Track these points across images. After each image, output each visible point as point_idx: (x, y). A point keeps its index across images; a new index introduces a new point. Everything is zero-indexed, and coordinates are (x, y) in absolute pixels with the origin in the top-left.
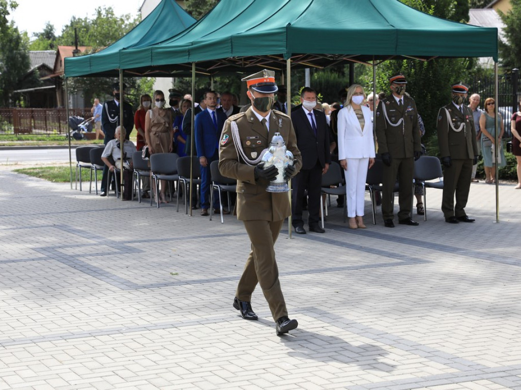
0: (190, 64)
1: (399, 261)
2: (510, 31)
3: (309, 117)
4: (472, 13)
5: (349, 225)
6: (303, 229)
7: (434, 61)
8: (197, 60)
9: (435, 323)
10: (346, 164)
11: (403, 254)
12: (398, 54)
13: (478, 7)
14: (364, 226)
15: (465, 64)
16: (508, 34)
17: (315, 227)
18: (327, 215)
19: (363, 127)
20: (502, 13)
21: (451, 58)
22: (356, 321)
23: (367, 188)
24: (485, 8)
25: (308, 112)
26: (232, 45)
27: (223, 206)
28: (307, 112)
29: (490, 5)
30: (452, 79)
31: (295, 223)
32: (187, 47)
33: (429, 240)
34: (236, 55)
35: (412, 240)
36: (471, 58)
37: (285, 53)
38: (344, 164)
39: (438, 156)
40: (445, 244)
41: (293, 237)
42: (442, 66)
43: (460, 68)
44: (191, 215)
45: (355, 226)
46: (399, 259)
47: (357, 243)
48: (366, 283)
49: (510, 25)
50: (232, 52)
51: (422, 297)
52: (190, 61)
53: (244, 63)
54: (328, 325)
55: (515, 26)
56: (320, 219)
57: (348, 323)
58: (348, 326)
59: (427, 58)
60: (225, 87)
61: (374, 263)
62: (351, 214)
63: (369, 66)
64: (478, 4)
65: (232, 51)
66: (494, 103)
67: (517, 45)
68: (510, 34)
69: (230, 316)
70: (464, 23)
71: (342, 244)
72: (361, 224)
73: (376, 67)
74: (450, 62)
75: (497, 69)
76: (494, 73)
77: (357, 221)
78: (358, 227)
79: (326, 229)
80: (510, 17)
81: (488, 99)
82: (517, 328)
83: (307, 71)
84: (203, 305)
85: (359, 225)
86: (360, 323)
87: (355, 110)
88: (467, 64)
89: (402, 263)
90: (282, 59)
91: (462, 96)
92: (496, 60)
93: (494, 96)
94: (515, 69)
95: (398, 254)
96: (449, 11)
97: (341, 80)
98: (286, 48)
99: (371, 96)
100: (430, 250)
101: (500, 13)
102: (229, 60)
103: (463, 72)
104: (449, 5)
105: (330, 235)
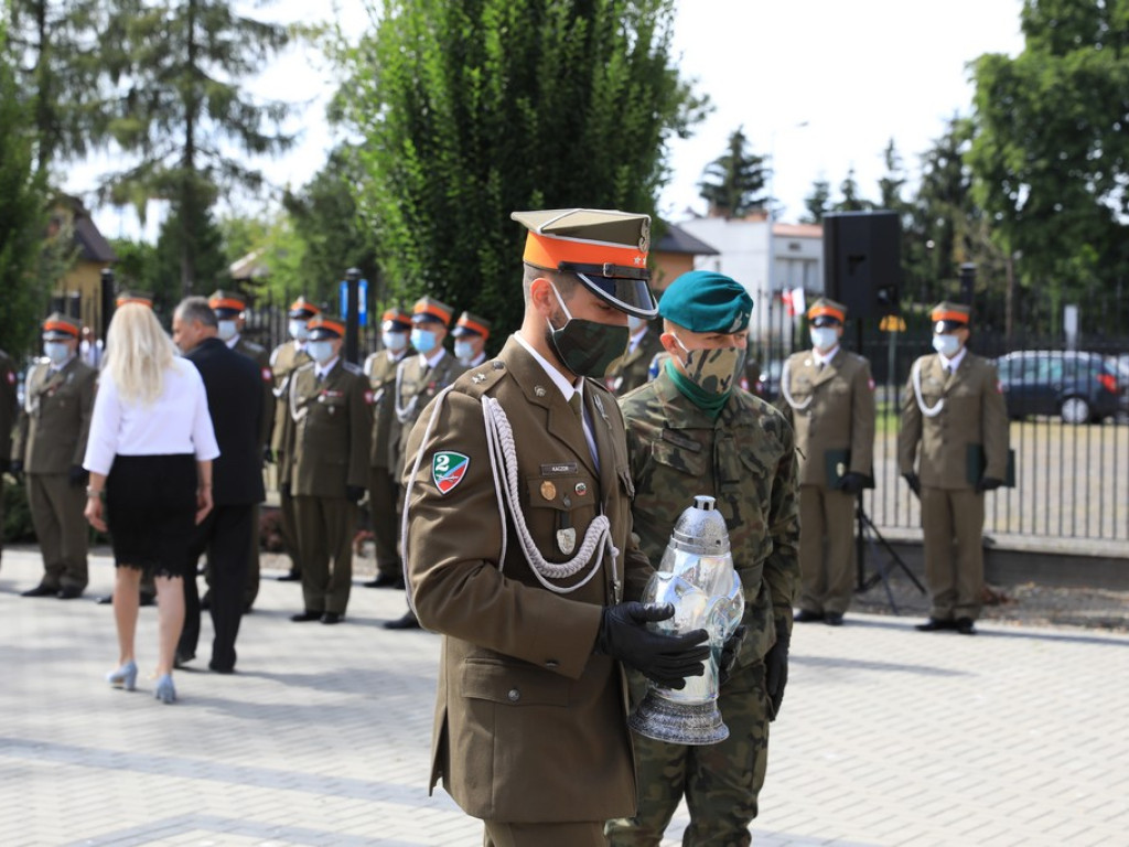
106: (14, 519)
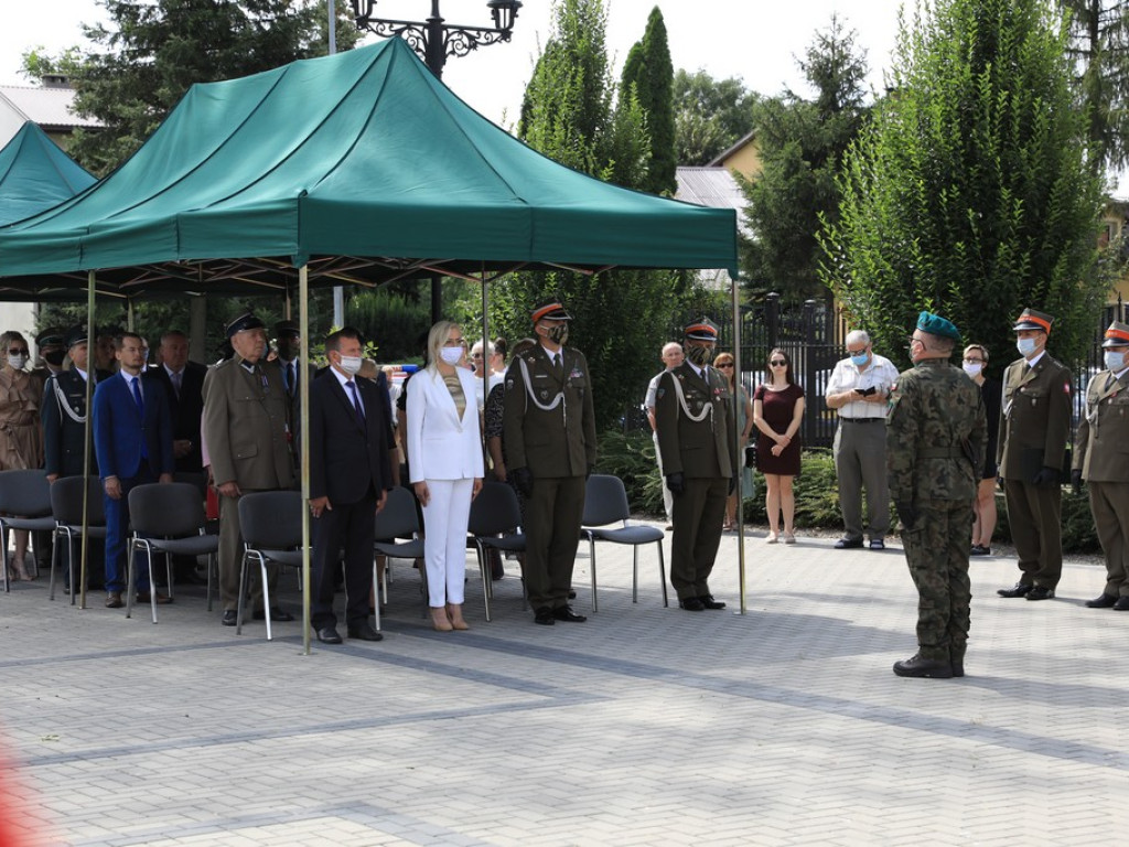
0: (84, 274)
1: (543, 698)
2: (760, 213)
3: (348, 391)
4: (682, 176)
5: (433, 622)
6: (337, 635)
7: (610, 275)
8: (98, 267)
9: (618, 828)
10: (426, 493)
11: (550, 684)
12: (536, 259)
13: (692, 164)
14: (465, 625)
15: (671, 281)
16: (755, 222)
17: (360, 629)
18: (385, 602)
19: (462, 412)
20: (742, 176)
21: (642, 268)
22: (456, 829)
23: (471, 543)
24: (708, 167)
25: (346, 380)
26: (178, 235)
27: (156, 586)
28: (343, 380)
29: (717, 159)
30: (647, 313)
31: (316, 622)
32: (78, 238)
33: (602, 653)
34: (188, 256)
35: (568, 654)
36: (683, 270)
37: (296, 253)
38: (422, 493)
39: (620, 474)
40: (635, 661)
41: (312, 650)
42: (626, 286)
43: (661, 291)
44: (84, 608)
45: (448, 626)
46: (542, 694)
47: (452, 662)
48: (474, 747)
49: (759, 201)
50: (178, 251)
51: (591, 774)
52: (84, 267)
53: (204, 274)
54: (395, 838)
55: (769, 204)
56: (373, 612)
57: (435, 833)
58: (436, 839)
59: (595, 268)
60: (155, 324)
61: (489, 704)
62: (437, 601)
63: (474, 283)
64: (691, 157)
65: (178, 247)
66: (732, 365)
67: (774, 243)
68: (759, 221)
69: (178, 826)
70: (668, 198)
71: (420, 665)
72: (458, 620)
73: (489, 285)
74: (640, 277)
75: (737, 291)
76: (729, 302)
77: (450, 616)
78: (454, 628)
79: (384, 633)
80: (759, 184)
81: (722, 355)
82: (786, 834)
83: (338, 292)
84: (117, 805)
85: (454, 622)
86: (461, 833)
87: (444, 378)
88: (676, 281)
89: (550, 701)
90: (286, 266)
91: (708, 347)
92: (734, 276)
93: (730, 349)
94: (772, 294)
95: (539, 684)
96: (638, 171)
97: (410, 310)
98: (299, 243)
99: (478, 345)
100: (609, 673)
101: (739, 176)
102: (170, 266)
103: (668, 298)
104: (638, 158)
105: (395, 645)
106: (1070, 529)
